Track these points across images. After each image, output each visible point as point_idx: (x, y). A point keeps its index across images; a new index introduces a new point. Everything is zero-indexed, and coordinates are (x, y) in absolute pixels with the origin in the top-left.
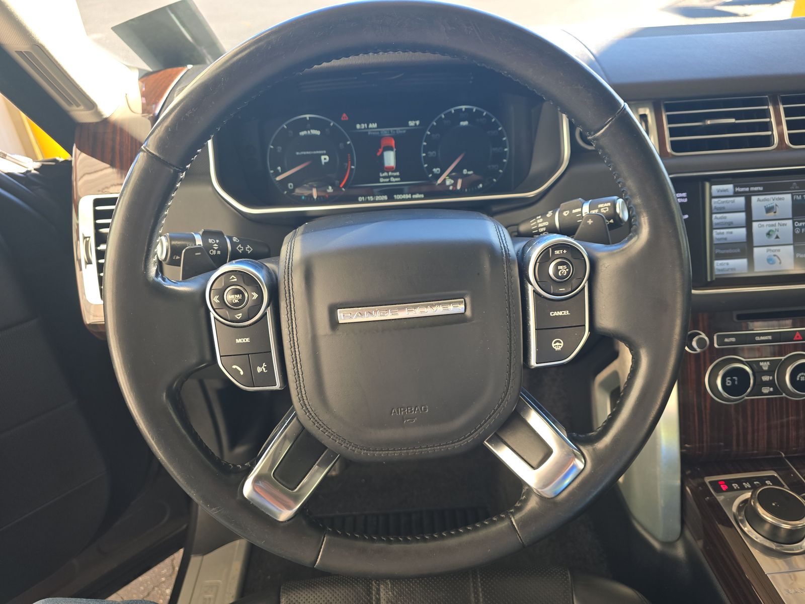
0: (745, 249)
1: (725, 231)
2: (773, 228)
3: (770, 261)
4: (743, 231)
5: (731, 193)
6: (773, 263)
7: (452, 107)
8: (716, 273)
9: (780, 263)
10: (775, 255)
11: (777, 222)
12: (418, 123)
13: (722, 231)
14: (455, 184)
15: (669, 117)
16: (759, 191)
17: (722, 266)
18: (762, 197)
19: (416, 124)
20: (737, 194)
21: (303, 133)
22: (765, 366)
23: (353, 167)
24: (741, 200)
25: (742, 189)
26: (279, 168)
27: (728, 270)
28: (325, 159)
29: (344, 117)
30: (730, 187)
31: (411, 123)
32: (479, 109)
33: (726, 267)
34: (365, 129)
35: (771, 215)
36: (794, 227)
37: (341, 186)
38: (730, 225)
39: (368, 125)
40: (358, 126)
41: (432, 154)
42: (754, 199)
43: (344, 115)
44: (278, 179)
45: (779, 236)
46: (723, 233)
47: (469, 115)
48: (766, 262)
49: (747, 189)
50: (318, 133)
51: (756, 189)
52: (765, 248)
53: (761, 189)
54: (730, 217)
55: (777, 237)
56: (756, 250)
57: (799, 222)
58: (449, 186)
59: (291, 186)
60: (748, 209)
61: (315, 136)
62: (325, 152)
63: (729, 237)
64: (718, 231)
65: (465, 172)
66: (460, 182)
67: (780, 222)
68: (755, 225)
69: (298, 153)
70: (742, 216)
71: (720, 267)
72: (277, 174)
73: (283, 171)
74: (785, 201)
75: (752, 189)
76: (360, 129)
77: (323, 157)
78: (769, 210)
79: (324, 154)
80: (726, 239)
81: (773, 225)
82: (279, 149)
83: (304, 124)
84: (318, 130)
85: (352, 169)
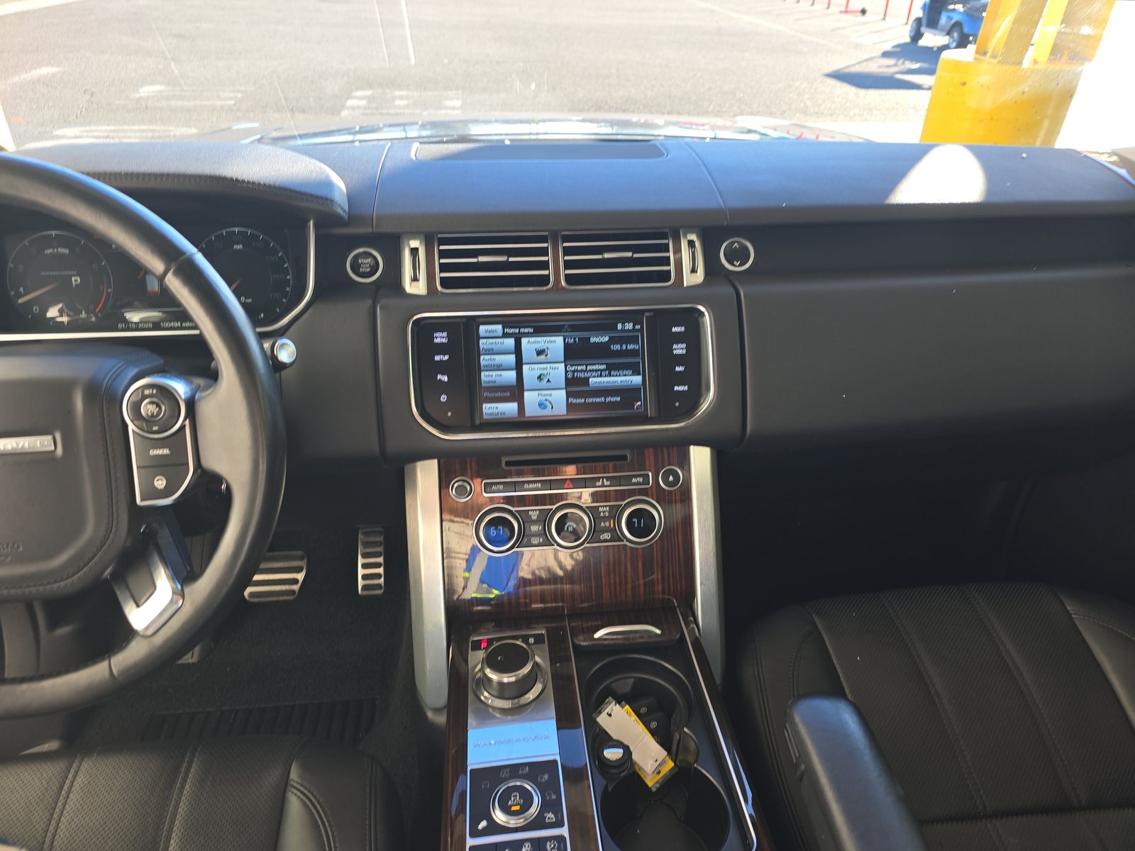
0: (516, 392)
1: (494, 373)
2: (545, 372)
3: (541, 405)
4: (513, 374)
5: (500, 333)
6: (545, 407)
7: (224, 228)
8: (485, 417)
9: (552, 407)
10: (546, 400)
11: (549, 365)
13: (490, 373)
15: (440, 252)
16: (529, 333)
17: (491, 409)
18: (532, 339)
20: (505, 335)
21: (49, 251)
22: (534, 515)
23: (110, 290)
24: (510, 342)
25: (512, 331)
26: (21, 289)
27: (498, 414)
28: (76, 280)
30: (499, 328)
32: (255, 232)
33: (495, 411)
35: (542, 357)
36: (566, 372)
37: (96, 311)
38: (499, 368)
42: (524, 341)
44: (20, 301)
45: (550, 379)
46: (492, 376)
47: (243, 238)
48: (537, 406)
49: (517, 331)
50: (66, 251)
51: (526, 330)
52: (537, 393)
53: (531, 330)
54: (499, 359)
55: (548, 381)
56: (526, 394)
57: (572, 365)
59: (36, 310)
60: (518, 350)
61: (63, 255)
62: (75, 273)
63: (498, 379)
64: (487, 373)
67: (552, 365)
68: (525, 368)
69: (43, 274)
70: (512, 358)
71: (489, 411)
72: (19, 295)
73: (27, 293)
74: (556, 344)
75: (522, 330)
77: (73, 279)
78: (540, 353)
79: (74, 275)
80: (495, 382)
81: (544, 369)
82: (21, 268)
83: (50, 242)
84: (66, 248)
85: (108, 293)
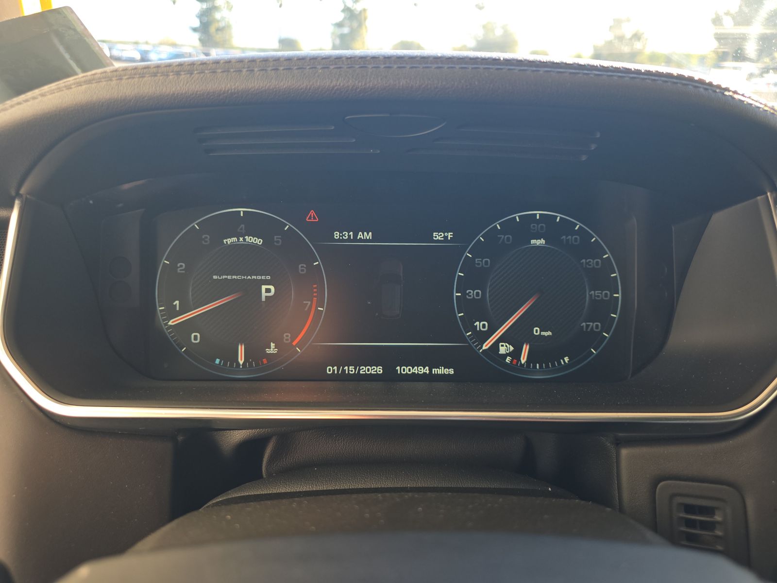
7: (517, 212)
12: (450, 235)
14: (516, 354)
19: (446, 237)
21: (229, 241)
23: (321, 308)
26: (177, 303)
28: (268, 290)
29: (312, 216)
31: (438, 236)
32: (567, 217)
34: (349, 240)
37: (294, 344)
39: (355, 235)
40: (337, 235)
41: (472, 293)
43: (312, 213)
44: (173, 322)
47: (550, 229)
50: (259, 241)
58: (504, 356)
59: (196, 338)
61: (253, 246)
62: (268, 278)
65: (536, 331)
66: (526, 349)
69: (215, 277)
72: (172, 313)
73: (183, 311)
76: (339, 240)
77: (264, 288)
79: (266, 282)
82: (182, 266)
83: (232, 225)
84: (260, 236)
85: (318, 313)
